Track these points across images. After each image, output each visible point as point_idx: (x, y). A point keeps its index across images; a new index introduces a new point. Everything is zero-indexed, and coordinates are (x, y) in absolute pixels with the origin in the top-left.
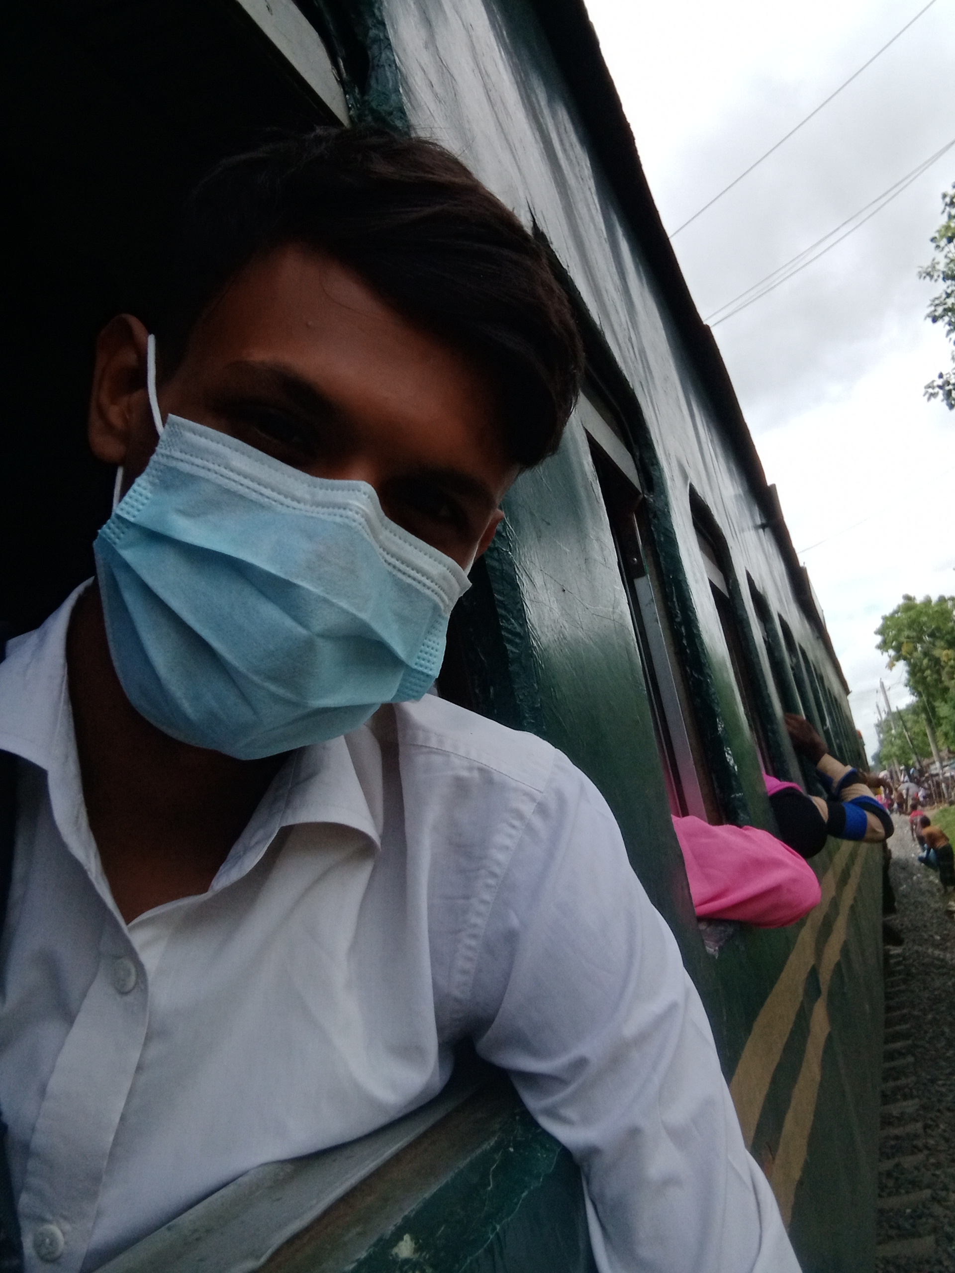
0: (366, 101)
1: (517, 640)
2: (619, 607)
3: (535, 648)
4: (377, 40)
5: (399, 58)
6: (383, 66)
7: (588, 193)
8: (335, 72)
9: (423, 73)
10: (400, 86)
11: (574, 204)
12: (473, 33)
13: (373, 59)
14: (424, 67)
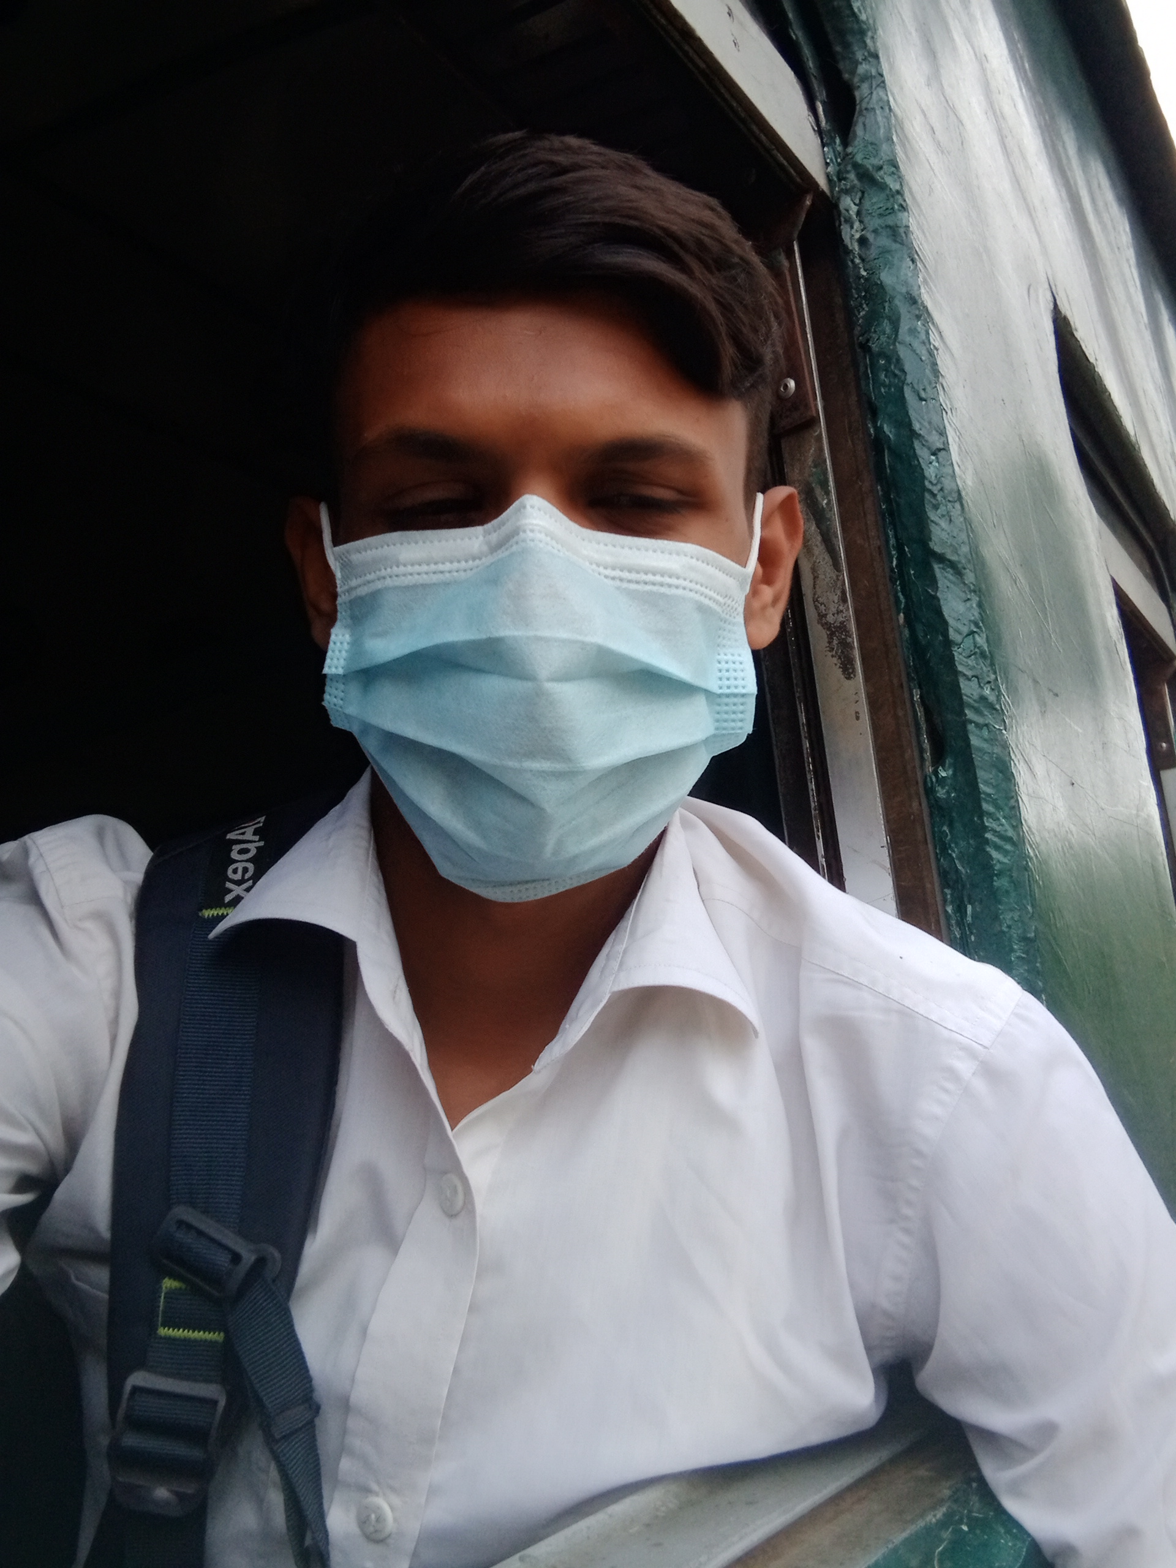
0: (847, 155)
1: (1008, 847)
2: (1145, 810)
3: (1031, 859)
4: (867, 77)
5: (894, 99)
6: (873, 109)
7: (1126, 266)
8: (812, 119)
9: (923, 117)
10: (894, 133)
11: (1107, 279)
12: (986, 65)
13: (862, 100)
14: (925, 108)
